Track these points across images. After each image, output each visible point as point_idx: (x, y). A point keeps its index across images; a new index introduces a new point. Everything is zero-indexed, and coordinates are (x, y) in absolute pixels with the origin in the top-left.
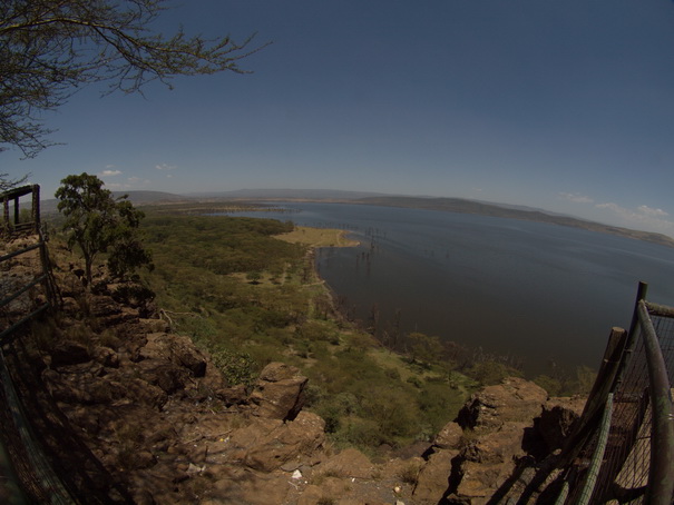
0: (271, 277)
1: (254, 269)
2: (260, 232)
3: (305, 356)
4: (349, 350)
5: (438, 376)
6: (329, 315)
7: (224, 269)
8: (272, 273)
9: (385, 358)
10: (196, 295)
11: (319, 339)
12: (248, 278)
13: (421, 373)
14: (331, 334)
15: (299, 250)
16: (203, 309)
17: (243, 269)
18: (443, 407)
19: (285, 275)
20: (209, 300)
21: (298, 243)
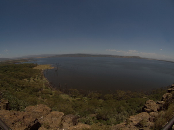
0: (33, 79)
1: (28, 77)
2: (29, 67)
3: (44, 99)
4: (55, 96)
5: (79, 99)
6: (48, 87)
7: (21, 78)
8: (33, 78)
9: (64, 96)
10: (15, 86)
11: (47, 94)
12: (27, 80)
13: (75, 98)
14: (50, 92)
15: (39, 71)
16: (18, 90)
17: (26, 78)
18: (82, 106)
19: (36, 78)
20: (19, 87)
21: (39, 69)
